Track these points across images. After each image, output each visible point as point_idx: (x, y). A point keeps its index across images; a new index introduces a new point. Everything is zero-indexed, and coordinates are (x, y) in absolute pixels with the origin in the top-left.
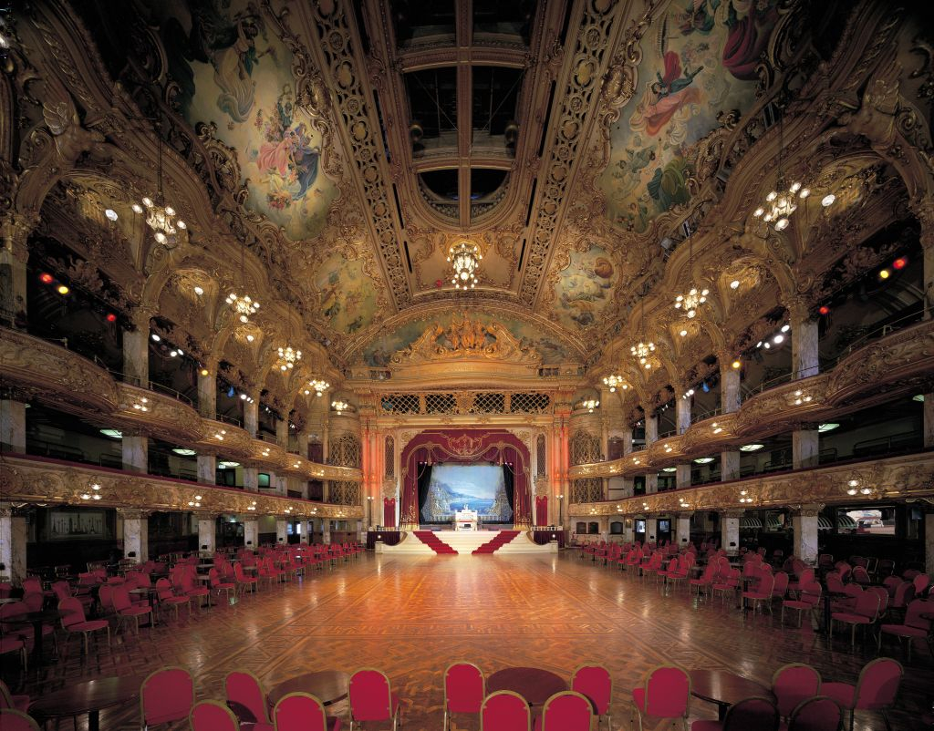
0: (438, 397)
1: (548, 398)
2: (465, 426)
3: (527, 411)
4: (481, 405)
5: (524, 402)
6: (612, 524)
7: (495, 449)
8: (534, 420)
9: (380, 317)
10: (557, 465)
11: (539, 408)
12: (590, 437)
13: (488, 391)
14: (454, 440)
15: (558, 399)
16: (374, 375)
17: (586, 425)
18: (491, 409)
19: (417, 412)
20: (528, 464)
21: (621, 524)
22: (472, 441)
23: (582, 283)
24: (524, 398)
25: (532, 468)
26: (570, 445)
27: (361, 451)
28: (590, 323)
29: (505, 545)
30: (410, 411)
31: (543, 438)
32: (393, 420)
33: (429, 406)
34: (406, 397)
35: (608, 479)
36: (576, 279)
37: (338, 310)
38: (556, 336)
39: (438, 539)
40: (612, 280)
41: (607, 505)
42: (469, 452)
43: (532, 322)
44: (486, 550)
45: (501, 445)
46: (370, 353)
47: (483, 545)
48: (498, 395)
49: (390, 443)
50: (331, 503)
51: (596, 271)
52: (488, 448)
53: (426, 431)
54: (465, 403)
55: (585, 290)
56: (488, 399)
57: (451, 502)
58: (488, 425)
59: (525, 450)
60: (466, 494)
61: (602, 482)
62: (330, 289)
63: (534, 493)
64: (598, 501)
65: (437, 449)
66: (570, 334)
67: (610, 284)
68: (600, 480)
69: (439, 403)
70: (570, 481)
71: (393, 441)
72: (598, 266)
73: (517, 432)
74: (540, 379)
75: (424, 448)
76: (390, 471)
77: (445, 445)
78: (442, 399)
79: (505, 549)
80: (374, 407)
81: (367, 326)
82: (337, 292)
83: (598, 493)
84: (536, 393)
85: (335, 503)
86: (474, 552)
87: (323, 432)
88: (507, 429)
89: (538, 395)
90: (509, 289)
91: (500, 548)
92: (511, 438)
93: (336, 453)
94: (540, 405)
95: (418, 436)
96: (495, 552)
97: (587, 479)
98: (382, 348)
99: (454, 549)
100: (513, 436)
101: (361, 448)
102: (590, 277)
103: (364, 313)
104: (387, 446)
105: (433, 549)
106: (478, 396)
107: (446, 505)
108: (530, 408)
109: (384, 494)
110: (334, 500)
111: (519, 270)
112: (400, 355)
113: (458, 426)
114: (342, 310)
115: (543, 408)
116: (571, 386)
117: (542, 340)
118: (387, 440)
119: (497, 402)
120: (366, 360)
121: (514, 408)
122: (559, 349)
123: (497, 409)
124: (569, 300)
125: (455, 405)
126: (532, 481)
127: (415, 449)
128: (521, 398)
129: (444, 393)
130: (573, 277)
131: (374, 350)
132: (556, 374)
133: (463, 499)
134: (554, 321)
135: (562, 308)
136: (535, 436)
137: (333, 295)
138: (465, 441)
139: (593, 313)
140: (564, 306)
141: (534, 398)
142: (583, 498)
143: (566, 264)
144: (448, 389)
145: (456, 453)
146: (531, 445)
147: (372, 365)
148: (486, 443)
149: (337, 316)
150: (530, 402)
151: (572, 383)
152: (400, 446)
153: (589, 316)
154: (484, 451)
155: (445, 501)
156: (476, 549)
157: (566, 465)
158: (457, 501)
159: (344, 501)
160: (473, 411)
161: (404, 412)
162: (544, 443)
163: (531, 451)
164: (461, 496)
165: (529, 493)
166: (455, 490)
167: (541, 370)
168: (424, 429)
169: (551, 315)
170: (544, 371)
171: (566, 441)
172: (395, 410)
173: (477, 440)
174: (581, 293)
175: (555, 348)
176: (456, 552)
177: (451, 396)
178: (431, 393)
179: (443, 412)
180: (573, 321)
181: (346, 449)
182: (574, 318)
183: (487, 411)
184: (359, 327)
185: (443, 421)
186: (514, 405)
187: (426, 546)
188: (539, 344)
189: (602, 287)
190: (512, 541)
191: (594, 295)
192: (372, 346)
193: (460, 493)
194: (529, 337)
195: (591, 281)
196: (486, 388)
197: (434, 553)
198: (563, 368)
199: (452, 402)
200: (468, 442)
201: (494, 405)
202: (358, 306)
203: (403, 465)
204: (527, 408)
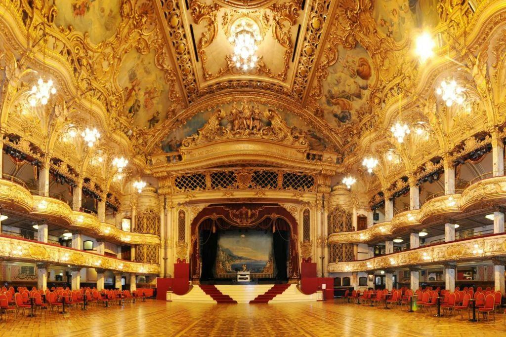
0: (221, 174)
1: (313, 179)
2: (244, 199)
3: (296, 189)
4: (258, 182)
5: (294, 181)
6: (360, 278)
7: (269, 219)
8: (302, 196)
9: (173, 111)
10: (319, 233)
11: (305, 187)
12: (345, 212)
13: (265, 169)
14: (234, 211)
15: (320, 181)
16: (169, 160)
17: (341, 203)
18: (266, 185)
19: (204, 189)
20: (296, 232)
21: (366, 278)
22: (250, 213)
23: (345, 81)
24: (294, 178)
25: (299, 235)
26: (329, 217)
27: (159, 222)
28: (347, 121)
29: (278, 296)
30: (198, 188)
31: (308, 212)
32: (184, 196)
33: (214, 183)
34: (194, 176)
35: (357, 245)
36: (340, 77)
37: (139, 106)
38: (320, 130)
39: (219, 291)
40: (369, 82)
41: (357, 264)
42: (247, 221)
43: (301, 116)
44: (261, 300)
45: (274, 216)
46: (166, 143)
47: (259, 296)
48: (272, 174)
49: (182, 215)
50: (136, 262)
51: (358, 71)
52: (263, 218)
53: (212, 205)
54: (244, 179)
55: (347, 89)
56: (264, 176)
57: (232, 263)
58: (264, 199)
59: (294, 220)
60: (245, 256)
61: (353, 246)
62: (130, 87)
63: (300, 255)
64: (351, 261)
65: (220, 219)
66: (331, 130)
67: (367, 86)
68: (352, 244)
69: (222, 180)
70: (329, 245)
71: (184, 213)
72: (359, 66)
73: (288, 206)
74: (307, 161)
75: (209, 219)
76: (182, 237)
77: (227, 216)
78: (224, 177)
79: (278, 299)
80: (169, 187)
81: (164, 121)
82: (136, 88)
83: (350, 255)
84: (303, 174)
85: (139, 262)
86: (251, 302)
87: (132, 209)
88: (279, 203)
89: (305, 176)
90: (284, 80)
91: (274, 299)
92: (283, 211)
93: (140, 223)
94: (306, 184)
95: (205, 209)
96: (270, 302)
97: (342, 244)
98: (175, 138)
99: (234, 300)
100: (284, 209)
101: (159, 219)
102: (352, 77)
103: (160, 108)
104: (180, 217)
105: (214, 299)
106: (255, 173)
107: (228, 267)
108: (298, 186)
109: (177, 256)
110: (139, 259)
111: (293, 61)
112: (190, 141)
113: (238, 199)
114: (142, 107)
115: (308, 187)
116: (331, 171)
117: (309, 131)
118: (180, 213)
119: (272, 179)
120: (163, 149)
121: (285, 186)
122: (322, 141)
123: (271, 185)
124: (332, 97)
125: (236, 181)
126: (299, 245)
127: (202, 220)
128: (291, 178)
129: (227, 170)
130: (338, 75)
131: (169, 140)
132: (320, 160)
133: (242, 261)
134: (319, 117)
135: (326, 105)
136: (301, 210)
137: (134, 93)
138: (244, 212)
139: (351, 112)
140: (329, 103)
141: (302, 179)
142: (339, 258)
143: (334, 59)
144: (230, 166)
145: (237, 223)
146: (299, 217)
147: (167, 152)
148: (261, 214)
149: (138, 113)
150: (299, 181)
151: (332, 169)
152: (190, 217)
153: (347, 114)
154: (260, 221)
155: (227, 262)
156: (253, 299)
157: (326, 234)
158: (238, 262)
159: (145, 260)
160: (250, 187)
161: (193, 189)
162: (308, 216)
163: (298, 222)
164: (240, 258)
165: (297, 255)
166: (235, 253)
167: (308, 155)
168: (209, 204)
169: (317, 111)
170: (311, 157)
171: (326, 214)
172: (186, 188)
173: (254, 211)
174: (344, 92)
175: (319, 139)
176: (235, 302)
177: (233, 173)
178: (214, 170)
179: (225, 187)
180: (334, 119)
181: (148, 220)
182: (335, 116)
183: (263, 187)
184: (157, 121)
185: (225, 195)
186: (285, 183)
187: (209, 296)
188: (306, 134)
189: (360, 88)
190: (284, 293)
191: (353, 94)
192: (168, 137)
193: (240, 256)
194: (298, 127)
195: (352, 80)
196: (262, 166)
197: (215, 302)
198: (326, 156)
199: (233, 179)
200: (247, 213)
201: (269, 182)
202: (154, 101)
203: (193, 233)
204: (296, 186)
